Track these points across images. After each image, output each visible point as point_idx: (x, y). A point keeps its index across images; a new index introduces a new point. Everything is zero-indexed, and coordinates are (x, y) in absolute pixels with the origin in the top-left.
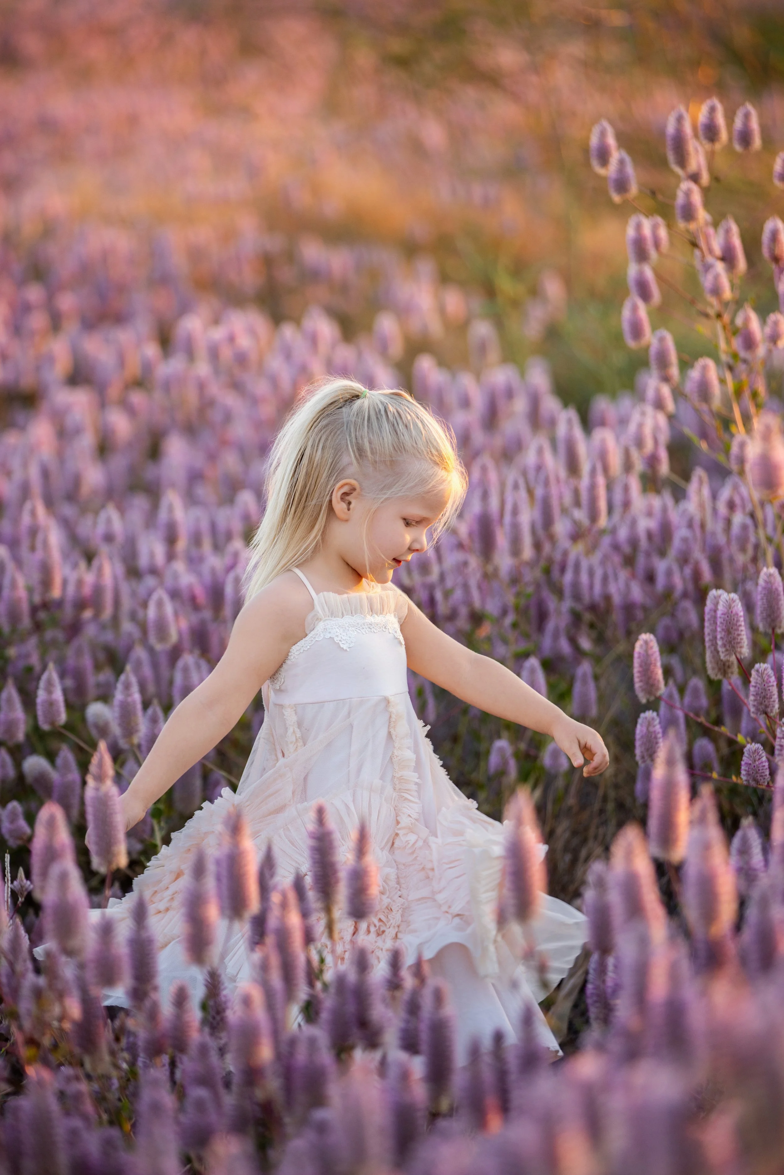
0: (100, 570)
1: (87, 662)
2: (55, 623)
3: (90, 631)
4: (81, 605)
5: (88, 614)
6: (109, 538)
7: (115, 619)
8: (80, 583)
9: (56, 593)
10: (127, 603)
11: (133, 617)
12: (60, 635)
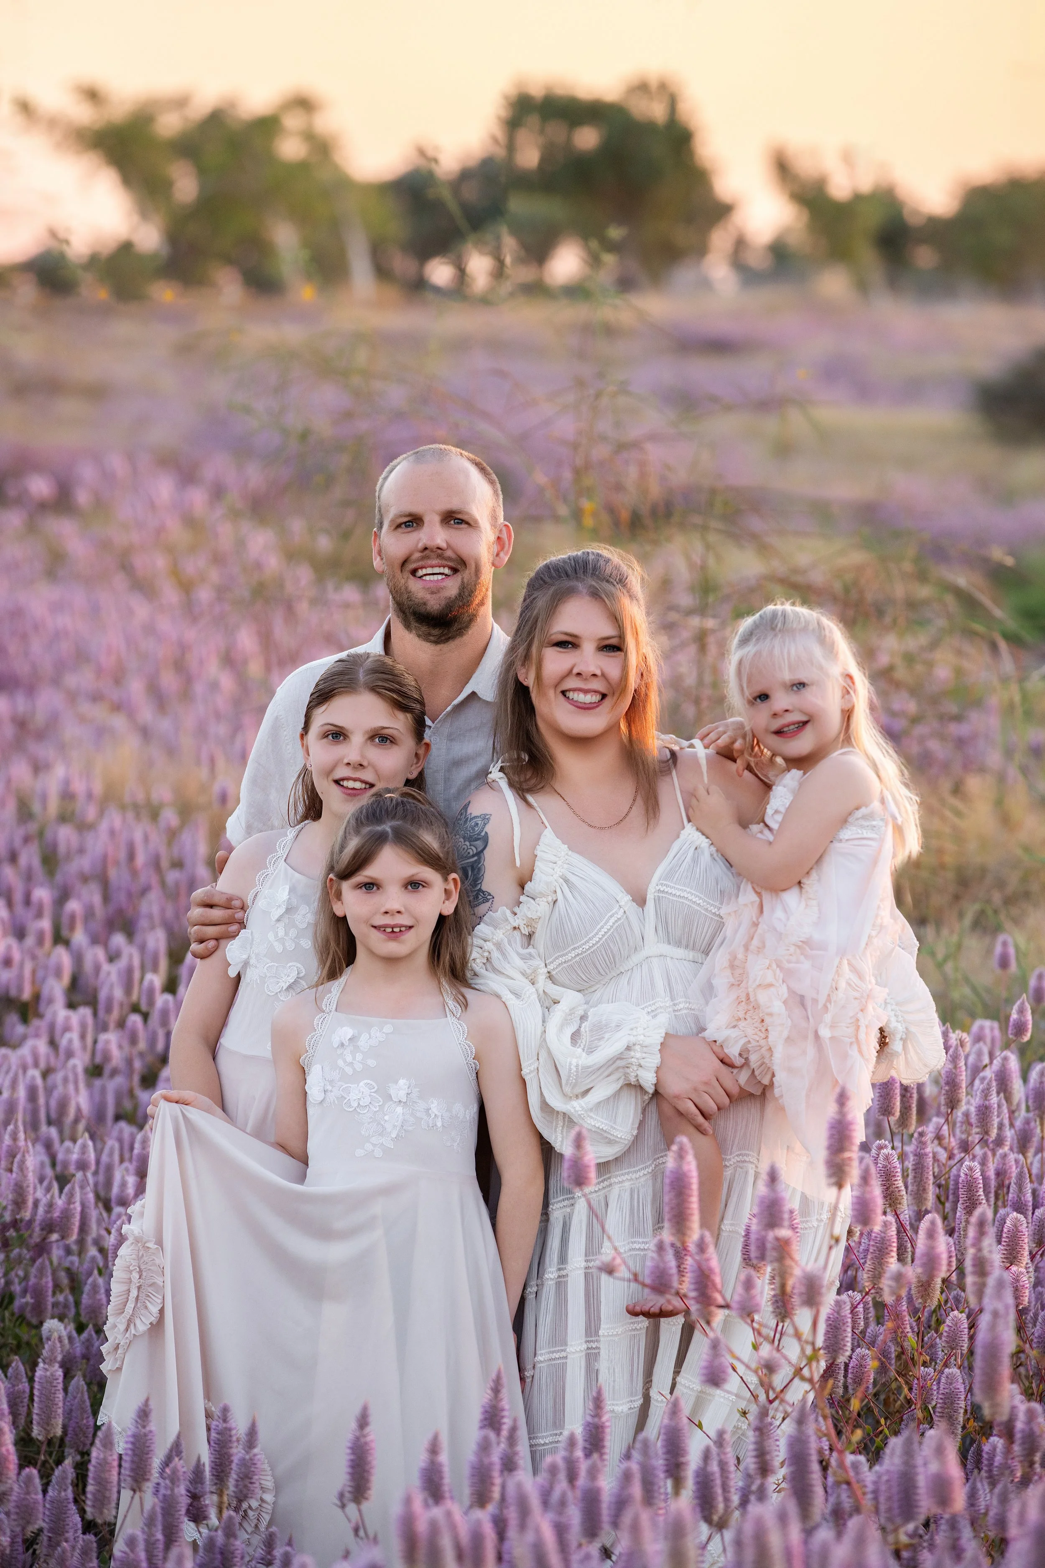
0: (71, 1195)
1: (48, 1281)
2: (22, 1242)
3: (57, 1253)
4: (49, 1227)
5: (55, 1237)
6: (82, 1166)
7: (81, 1242)
8: (51, 1205)
9: (27, 1215)
10: (94, 1230)
11: (97, 1242)
12: (27, 1254)
